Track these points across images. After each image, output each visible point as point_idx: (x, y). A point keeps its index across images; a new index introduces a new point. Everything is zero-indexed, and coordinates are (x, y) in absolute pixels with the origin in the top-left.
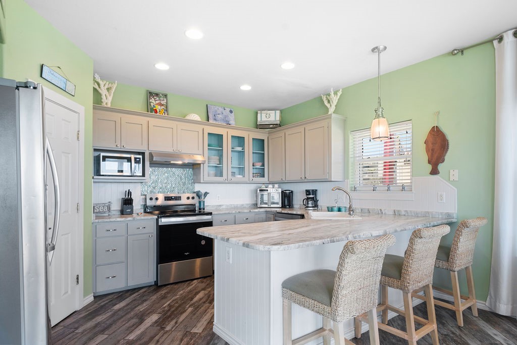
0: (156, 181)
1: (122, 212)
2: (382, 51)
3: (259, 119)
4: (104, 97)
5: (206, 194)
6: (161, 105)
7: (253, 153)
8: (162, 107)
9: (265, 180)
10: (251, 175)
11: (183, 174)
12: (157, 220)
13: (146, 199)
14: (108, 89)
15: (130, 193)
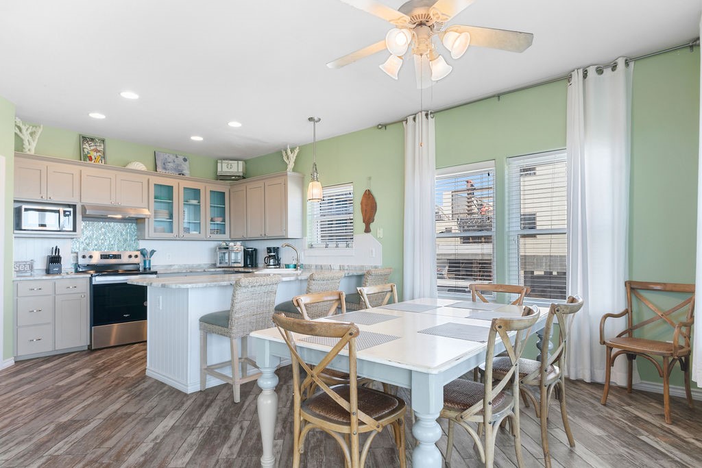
0: (90, 237)
1: (48, 272)
2: (317, 122)
3: (219, 169)
4: (26, 143)
5: (153, 252)
6: (97, 151)
7: (211, 206)
8: (98, 154)
9: (226, 236)
10: (209, 231)
11: (123, 230)
12: (91, 279)
13: (77, 257)
14: (32, 134)
15: (57, 250)
